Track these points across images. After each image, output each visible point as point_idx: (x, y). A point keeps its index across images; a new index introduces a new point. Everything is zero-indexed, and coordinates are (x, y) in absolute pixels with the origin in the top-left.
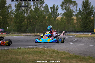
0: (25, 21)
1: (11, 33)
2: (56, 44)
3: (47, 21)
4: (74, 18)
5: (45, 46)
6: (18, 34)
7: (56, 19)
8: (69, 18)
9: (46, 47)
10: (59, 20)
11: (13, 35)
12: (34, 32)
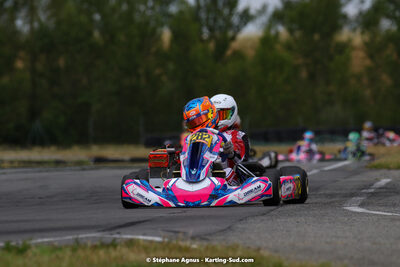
0: (19, 64)
2: (253, 216)
3: (171, 66)
4: (350, 41)
5: (191, 232)
8: (317, 37)
9: (193, 238)
10: (250, 53)
12: (83, 140)
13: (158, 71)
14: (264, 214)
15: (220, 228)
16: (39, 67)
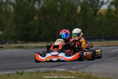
0: (36, 18)
1: (8, 43)
3: (81, 18)
5: (73, 68)
6: (22, 45)
7: (98, 14)
9: (73, 70)
10: (104, 14)
11: (12, 48)
13: (77, 20)
14: (98, 62)
15: (83, 67)
16: (42, 18)
